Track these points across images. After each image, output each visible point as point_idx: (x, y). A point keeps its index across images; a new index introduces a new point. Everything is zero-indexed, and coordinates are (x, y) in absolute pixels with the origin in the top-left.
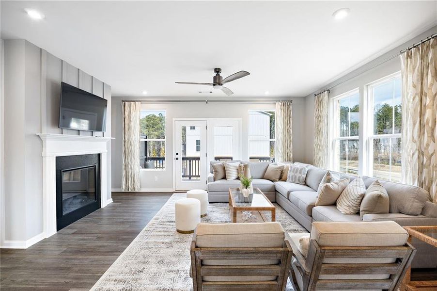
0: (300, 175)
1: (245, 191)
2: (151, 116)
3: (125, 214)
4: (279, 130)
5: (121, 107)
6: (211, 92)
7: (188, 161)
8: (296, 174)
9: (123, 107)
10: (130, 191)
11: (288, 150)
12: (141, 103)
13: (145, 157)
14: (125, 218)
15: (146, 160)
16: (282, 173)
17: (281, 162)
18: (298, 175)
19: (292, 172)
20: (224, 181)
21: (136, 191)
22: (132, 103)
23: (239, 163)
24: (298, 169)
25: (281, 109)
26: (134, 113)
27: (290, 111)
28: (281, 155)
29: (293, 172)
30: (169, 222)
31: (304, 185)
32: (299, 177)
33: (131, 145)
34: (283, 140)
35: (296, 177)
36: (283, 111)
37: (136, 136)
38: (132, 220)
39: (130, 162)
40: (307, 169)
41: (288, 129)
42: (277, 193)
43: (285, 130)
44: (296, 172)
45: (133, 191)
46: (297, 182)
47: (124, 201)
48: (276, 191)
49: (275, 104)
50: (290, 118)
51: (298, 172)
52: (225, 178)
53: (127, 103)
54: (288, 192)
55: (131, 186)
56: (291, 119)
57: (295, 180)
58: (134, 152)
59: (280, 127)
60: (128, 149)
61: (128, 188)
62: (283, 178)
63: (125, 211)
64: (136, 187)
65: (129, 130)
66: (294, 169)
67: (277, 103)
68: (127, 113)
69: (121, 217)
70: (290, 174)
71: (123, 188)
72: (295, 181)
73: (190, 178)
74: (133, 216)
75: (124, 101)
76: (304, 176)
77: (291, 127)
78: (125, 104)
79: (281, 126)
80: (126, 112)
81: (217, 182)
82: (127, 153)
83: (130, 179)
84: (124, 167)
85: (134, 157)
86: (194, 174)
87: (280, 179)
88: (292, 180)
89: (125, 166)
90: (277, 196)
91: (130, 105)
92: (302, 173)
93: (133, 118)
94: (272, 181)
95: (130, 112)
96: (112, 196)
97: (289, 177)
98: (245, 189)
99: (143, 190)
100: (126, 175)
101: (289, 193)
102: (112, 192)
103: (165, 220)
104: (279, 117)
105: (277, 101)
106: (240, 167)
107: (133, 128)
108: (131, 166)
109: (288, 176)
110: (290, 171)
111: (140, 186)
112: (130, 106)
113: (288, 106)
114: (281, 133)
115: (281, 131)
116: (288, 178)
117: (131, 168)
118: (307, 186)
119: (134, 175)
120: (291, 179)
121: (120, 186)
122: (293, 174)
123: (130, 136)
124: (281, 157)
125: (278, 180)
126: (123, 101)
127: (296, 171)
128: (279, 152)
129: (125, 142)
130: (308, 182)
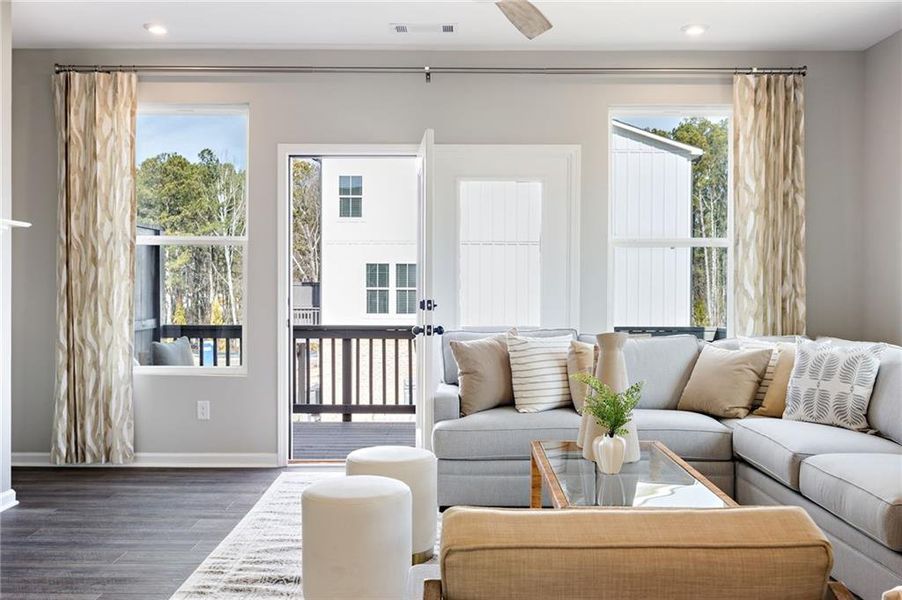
0: (846, 388)
1: (606, 446)
2: (165, 161)
3: (77, 551)
4: (746, 198)
5: (54, 95)
6: (448, 29)
7: (339, 342)
8: (824, 385)
9: (59, 96)
10: (89, 461)
11: (788, 287)
12: (140, 79)
13: (150, 323)
14: (77, 565)
15: (159, 333)
16: (761, 380)
17: (755, 335)
18: (834, 387)
19: (807, 375)
20: (504, 417)
21: (119, 461)
22: (101, 77)
23: (570, 338)
24: (833, 362)
25: (757, 106)
26: (107, 118)
27: (797, 112)
28: (754, 307)
29: (814, 374)
30: (271, 580)
31: (863, 431)
32: (841, 398)
33: (94, 260)
34: (765, 241)
35: (824, 396)
36: (763, 112)
37: (117, 220)
38: (105, 575)
39: (90, 337)
40: (876, 363)
41: (786, 195)
42: (741, 467)
43: (775, 198)
44: (828, 375)
45: (103, 464)
46: (831, 416)
47: (64, 500)
48: (736, 459)
49: (731, 82)
50: (795, 143)
51: (836, 377)
52: (508, 402)
53: (76, 78)
54: (795, 455)
55: (96, 442)
56: (800, 150)
57: (823, 410)
58: (110, 290)
59: (752, 185)
60: (82, 277)
61: (80, 450)
62: (768, 403)
63: (76, 539)
64: (118, 447)
65: (84, 193)
66: (819, 360)
67: (738, 79)
68: (76, 122)
69: (59, 565)
70: (798, 384)
71: (58, 451)
72: (822, 412)
73: (347, 418)
74: (111, 558)
75: (66, 69)
76: (864, 392)
77: (801, 185)
78: (67, 81)
79: (757, 180)
80: (72, 118)
81: (476, 419)
82: (76, 295)
83: (90, 410)
84: (62, 358)
85: (107, 314)
86: (364, 401)
87: (754, 408)
88: (809, 407)
89: (70, 352)
90: (740, 481)
91: (93, 87)
92: (855, 377)
93: (105, 144)
94: (718, 418)
95: (91, 120)
96: (13, 482)
97: (796, 400)
98: (606, 440)
99: (147, 460)
100: (71, 394)
101: (796, 463)
102: (14, 469)
103: (252, 575)
104: (747, 140)
105: (737, 71)
106: (576, 353)
107: (103, 188)
108: (93, 352)
109: (790, 392)
110: (801, 371)
111: (135, 445)
112: (92, 89)
113: (787, 90)
114: (757, 211)
115: (757, 201)
116: (789, 402)
117: (95, 364)
118: (878, 434)
119: (109, 393)
120: (802, 407)
121: (46, 444)
122: (813, 384)
123: (90, 221)
124: (756, 317)
125: (742, 412)
126: (61, 69)
127: (826, 369)
128: (746, 293)
129: (68, 247)
130: (883, 417)
